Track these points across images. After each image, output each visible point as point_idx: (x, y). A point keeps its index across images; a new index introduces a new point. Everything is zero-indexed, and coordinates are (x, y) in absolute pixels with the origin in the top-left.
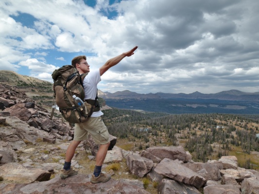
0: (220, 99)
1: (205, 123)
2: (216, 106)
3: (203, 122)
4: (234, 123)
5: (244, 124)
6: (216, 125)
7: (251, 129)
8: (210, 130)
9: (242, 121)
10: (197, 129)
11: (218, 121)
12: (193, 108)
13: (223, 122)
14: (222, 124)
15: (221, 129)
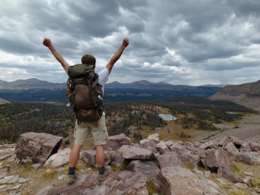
0: (134, 88)
1: (123, 110)
2: (132, 94)
3: (122, 109)
4: (144, 107)
5: (150, 107)
6: (132, 110)
7: (155, 111)
8: (127, 115)
9: (149, 106)
10: (117, 116)
11: (133, 107)
12: (113, 97)
13: (137, 107)
14: (136, 109)
15: (135, 114)
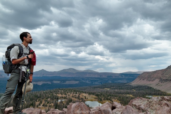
0: (62, 76)
1: (49, 99)
2: (59, 82)
3: (47, 98)
4: (71, 95)
5: (77, 95)
6: (58, 99)
7: (82, 99)
8: (53, 104)
9: (76, 93)
10: (41, 106)
11: (60, 95)
12: (39, 86)
13: (64, 96)
14: (62, 97)
15: (62, 102)
